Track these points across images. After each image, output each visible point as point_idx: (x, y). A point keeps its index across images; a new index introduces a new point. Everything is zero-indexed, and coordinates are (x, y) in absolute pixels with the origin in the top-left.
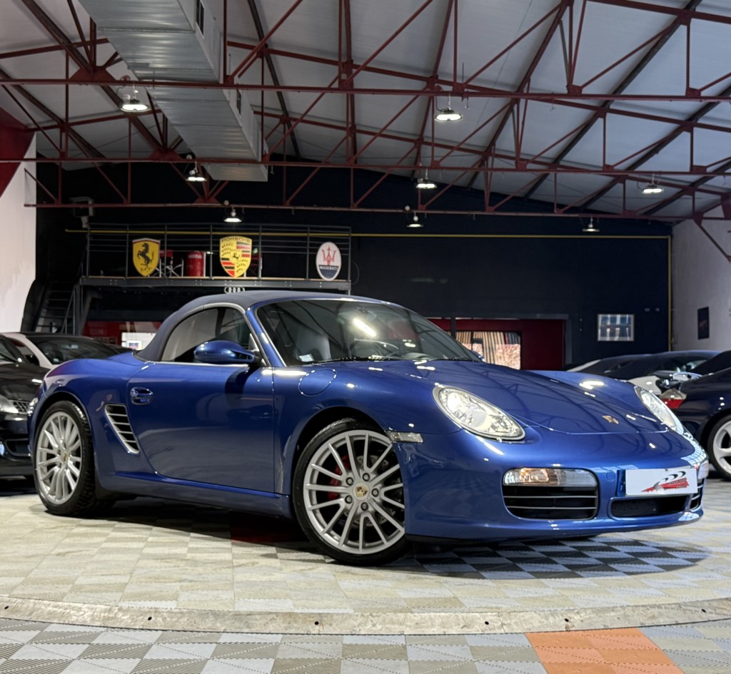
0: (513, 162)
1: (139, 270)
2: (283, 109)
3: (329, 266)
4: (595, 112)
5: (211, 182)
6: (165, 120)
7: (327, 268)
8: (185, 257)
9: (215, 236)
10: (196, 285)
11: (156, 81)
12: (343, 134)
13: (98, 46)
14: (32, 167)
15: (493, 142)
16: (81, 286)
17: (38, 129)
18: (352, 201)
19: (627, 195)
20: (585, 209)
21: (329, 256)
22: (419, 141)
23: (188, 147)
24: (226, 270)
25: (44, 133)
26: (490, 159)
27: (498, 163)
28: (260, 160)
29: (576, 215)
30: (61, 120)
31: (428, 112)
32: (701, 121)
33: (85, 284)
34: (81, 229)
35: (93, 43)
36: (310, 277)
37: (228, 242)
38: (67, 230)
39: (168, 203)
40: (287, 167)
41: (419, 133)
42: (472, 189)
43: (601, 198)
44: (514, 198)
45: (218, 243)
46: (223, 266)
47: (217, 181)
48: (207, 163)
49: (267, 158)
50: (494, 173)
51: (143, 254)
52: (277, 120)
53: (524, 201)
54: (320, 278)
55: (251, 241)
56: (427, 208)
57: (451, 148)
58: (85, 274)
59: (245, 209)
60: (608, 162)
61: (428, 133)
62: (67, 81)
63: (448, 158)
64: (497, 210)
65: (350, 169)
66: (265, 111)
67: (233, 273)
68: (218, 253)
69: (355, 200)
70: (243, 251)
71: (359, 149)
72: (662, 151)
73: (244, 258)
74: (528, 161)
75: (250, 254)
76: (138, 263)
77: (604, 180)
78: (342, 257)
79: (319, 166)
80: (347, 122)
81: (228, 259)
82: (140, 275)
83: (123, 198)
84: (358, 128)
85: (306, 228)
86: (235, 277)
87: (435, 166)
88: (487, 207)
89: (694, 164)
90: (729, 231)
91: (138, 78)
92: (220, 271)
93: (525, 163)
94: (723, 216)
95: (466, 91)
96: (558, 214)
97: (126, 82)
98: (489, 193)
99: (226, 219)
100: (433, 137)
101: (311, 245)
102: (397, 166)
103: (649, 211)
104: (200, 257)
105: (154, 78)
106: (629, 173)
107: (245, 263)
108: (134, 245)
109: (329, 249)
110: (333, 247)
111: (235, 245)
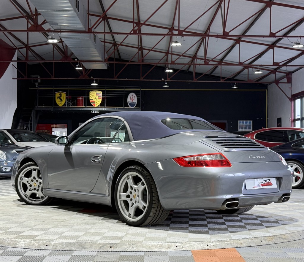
0: (204, 61)
1: (58, 104)
2: (114, 41)
3: (132, 102)
4: (236, 41)
5: (85, 70)
6: (66, 46)
7: (132, 103)
8: (76, 98)
9: (87, 91)
10: (80, 110)
11: (61, 30)
12: (137, 49)
13: (38, 16)
14: (15, 64)
15: (196, 53)
16: (35, 111)
17: (17, 49)
18: (141, 77)
19: (249, 74)
20: (233, 79)
21: (132, 98)
22: (167, 53)
23: (75, 56)
24: (92, 104)
25: (19, 50)
26: (195, 59)
27: (199, 62)
28: (104, 61)
29: (229, 82)
31: (171, 41)
32: (277, 45)
33: (37, 109)
34: (36, 88)
35: (37, 14)
36: (125, 107)
37: (93, 93)
38: (30, 88)
39: (69, 77)
40: (116, 64)
41: (167, 49)
42: (189, 71)
43: (239, 75)
44: (205, 75)
45: (89, 93)
46: (91, 102)
47: (88, 69)
48: (83, 62)
49: (107, 60)
50: (197, 66)
51: (59, 98)
52: (111, 45)
53: (209, 76)
54: (129, 107)
55: (101, 92)
56: (170, 79)
57: (180, 55)
58: (37, 106)
59: (99, 80)
60: (241, 61)
61: (170, 50)
63: (178, 59)
64: (198, 80)
65: (140, 64)
66: (106, 41)
67: (95, 105)
68: (89, 97)
69: (142, 77)
70: (99, 96)
71: (144, 56)
72: (263, 57)
73: (99, 99)
74: (210, 61)
75: (101, 97)
76: (58, 101)
77: (240, 68)
78: (137, 98)
79: (127, 63)
80: (138, 45)
81: (93, 100)
82: (59, 106)
83: (51, 76)
84: (143, 48)
85: (123, 87)
86: (95, 107)
87: (173, 63)
88: (195, 79)
89: (275, 62)
90: (289, 88)
91: (54, 29)
92: (89, 104)
93: (208, 61)
94: (287, 82)
95: (183, 34)
96: (222, 81)
97: (49, 31)
98: (195, 73)
99: (91, 84)
100: (172, 51)
101: (125, 94)
102: (158, 63)
103: (258, 80)
104: (82, 99)
105: (60, 29)
106: (250, 65)
107: (99, 101)
108: (56, 94)
109: (132, 95)
110: (134, 94)
111: (95, 94)
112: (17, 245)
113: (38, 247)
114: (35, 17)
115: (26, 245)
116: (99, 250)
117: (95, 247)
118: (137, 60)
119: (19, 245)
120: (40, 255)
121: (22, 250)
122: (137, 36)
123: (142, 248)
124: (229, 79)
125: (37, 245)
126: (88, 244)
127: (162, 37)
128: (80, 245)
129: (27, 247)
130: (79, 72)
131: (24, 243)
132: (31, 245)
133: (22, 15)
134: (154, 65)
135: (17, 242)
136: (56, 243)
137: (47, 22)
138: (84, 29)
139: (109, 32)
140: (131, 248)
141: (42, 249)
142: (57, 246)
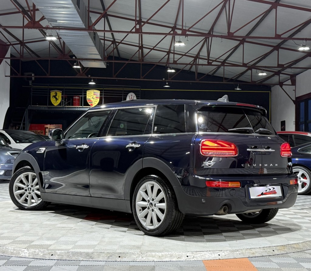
0: (207, 61)
1: (53, 103)
2: (113, 38)
4: (239, 42)
5: (83, 68)
6: (64, 43)
8: (72, 97)
9: (84, 90)
10: (77, 110)
12: (138, 48)
13: (36, 12)
14: (9, 61)
15: (199, 53)
16: (28, 110)
17: (11, 45)
18: (141, 76)
19: (252, 75)
20: (236, 80)
21: (131, 98)
22: (169, 53)
23: (73, 54)
24: (89, 104)
25: (14, 47)
26: (198, 60)
27: (201, 62)
28: (103, 60)
29: (232, 83)
30: (21, 41)
31: (173, 40)
32: (282, 46)
33: (30, 108)
34: (29, 85)
35: (35, 9)
37: (90, 92)
38: (23, 86)
39: (65, 76)
40: (114, 62)
41: (169, 49)
42: (190, 71)
43: (243, 76)
44: (208, 75)
45: (86, 92)
46: (88, 102)
47: (85, 68)
48: (81, 61)
49: (106, 59)
50: (199, 66)
51: (55, 97)
52: (111, 42)
53: (211, 77)
55: (99, 92)
56: (172, 79)
57: (183, 55)
58: (30, 105)
59: (97, 79)
60: (245, 62)
61: (172, 49)
62: (23, 27)
63: (181, 59)
64: (200, 80)
65: (140, 64)
66: (106, 38)
67: (92, 105)
68: (86, 97)
69: (142, 76)
70: (96, 96)
71: (144, 55)
72: (267, 58)
73: (97, 99)
74: (213, 61)
75: (99, 97)
76: (53, 100)
77: (244, 69)
78: (137, 98)
79: (127, 62)
80: (139, 44)
81: (90, 99)
82: (54, 105)
83: (47, 73)
85: (122, 87)
87: (175, 62)
88: (197, 80)
89: (279, 63)
90: (293, 90)
91: (53, 26)
92: (86, 104)
93: (211, 62)
94: (291, 84)
95: (187, 33)
96: (224, 82)
97: (47, 28)
98: (197, 73)
99: (89, 83)
100: (174, 51)
101: (124, 93)
102: (159, 62)
103: (261, 81)
104: (78, 98)
105: (59, 27)
106: (253, 67)
107: (97, 101)
108: (51, 93)
109: (132, 95)
110: (133, 94)
111: (93, 93)
112: (21, 254)
113: (43, 257)
114: (32, 12)
115: (30, 254)
116: (107, 260)
117: (103, 256)
118: (138, 59)
119: (22, 255)
120: (46, 265)
121: (27, 259)
122: (138, 34)
123: (151, 258)
124: (231, 80)
125: (42, 254)
126: (95, 253)
127: (164, 36)
128: (87, 255)
129: (31, 257)
130: (77, 71)
131: (28, 252)
132: (35, 255)
133: (18, 11)
134: (154, 65)
135: (20, 251)
136: (61, 253)
137: (45, 18)
138: (84, 27)
139: (109, 30)
140: (140, 258)
141: (47, 259)
142: (63, 256)
